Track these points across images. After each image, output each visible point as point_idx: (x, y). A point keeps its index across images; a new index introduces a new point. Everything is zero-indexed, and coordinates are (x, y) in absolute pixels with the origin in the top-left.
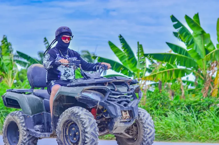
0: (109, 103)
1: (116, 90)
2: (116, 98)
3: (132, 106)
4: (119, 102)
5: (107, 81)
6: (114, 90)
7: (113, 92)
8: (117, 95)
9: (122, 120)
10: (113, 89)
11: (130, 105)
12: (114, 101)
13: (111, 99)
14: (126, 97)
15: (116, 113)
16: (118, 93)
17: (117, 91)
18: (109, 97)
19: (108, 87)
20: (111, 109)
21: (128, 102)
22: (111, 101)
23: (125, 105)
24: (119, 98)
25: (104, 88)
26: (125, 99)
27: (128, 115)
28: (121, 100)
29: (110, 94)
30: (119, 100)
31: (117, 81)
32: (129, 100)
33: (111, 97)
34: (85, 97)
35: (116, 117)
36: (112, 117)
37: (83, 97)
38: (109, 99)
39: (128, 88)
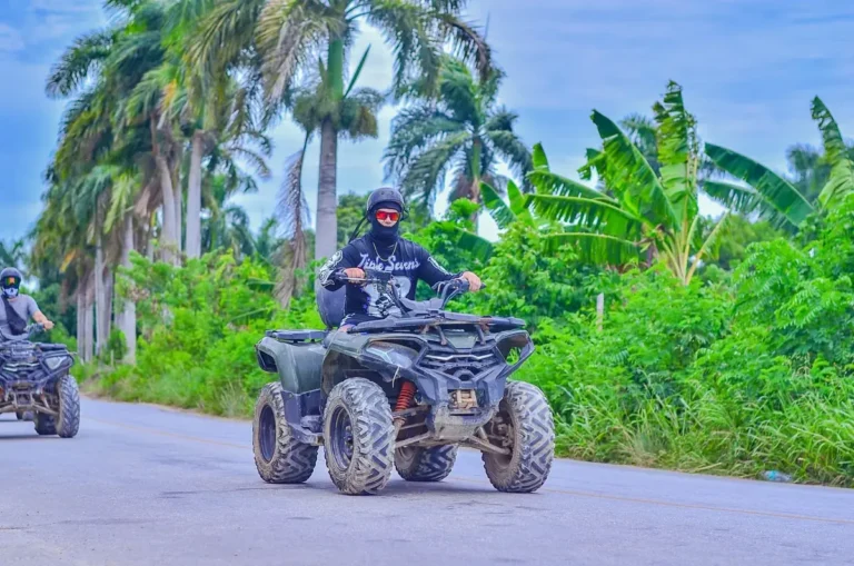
0: (422, 372)
1: (444, 342)
2: (442, 362)
3: (485, 380)
4: (451, 371)
5: (427, 323)
6: (439, 344)
7: (435, 348)
8: (448, 354)
9: (455, 412)
10: (438, 340)
11: (477, 378)
12: (438, 367)
13: (431, 363)
14: (470, 360)
15: (437, 396)
16: (447, 349)
17: (446, 346)
18: (424, 358)
19: (424, 337)
20: (426, 385)
21: (476, 371)
22: (432, 367)
23: (465, 377)
24: (453, 360)
25: (416, 340)
26: (468, 364)
27: (474, 399)
28: (455, 365)
29: (429, 353)
30: (449, 366)
31: (448, 322)
32: (478, 365)
33: (431, 360)
34: (373, 360)
35: (435, 403)
36: (430, 403)
37: (365, 357)
38: (426, 362)
39: (480, 338)
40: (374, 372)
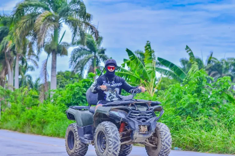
0: (130, 119)
1: (137, 109)
2: (136, 116)
3: (150, 122)
4: (139, 119)
5: (131, 103)
6: (135, 110)
7: (134, 111)
8: (138, 113)
9: (141, 133)
10: (135, 109)
11: (147, 121)
12: (135, 118)
13: (132, 116)
14: (145, 115)
15: (135, 127)
16: (138, 112)
17: (137, 110)
18: (130, 115)
19: (130, 107)
20: (131, 124)
21: (147, 119)
22: (133, 118)
23: (144, 121)
24: (139, 115)
25: (128, 109)
26: (144, 117)
27: (146, 129)
28: (140, 117)
29: (132, 113)
30: (139, 117)
31: (138, 103)
32: (148, 117)
33: (132, 115)
34: (113, 115)
35: (134, 130)
36: (132, 130)
37: (110, 114)
38: (131, 116)
39: (148, 108)
40: (112, 119)
